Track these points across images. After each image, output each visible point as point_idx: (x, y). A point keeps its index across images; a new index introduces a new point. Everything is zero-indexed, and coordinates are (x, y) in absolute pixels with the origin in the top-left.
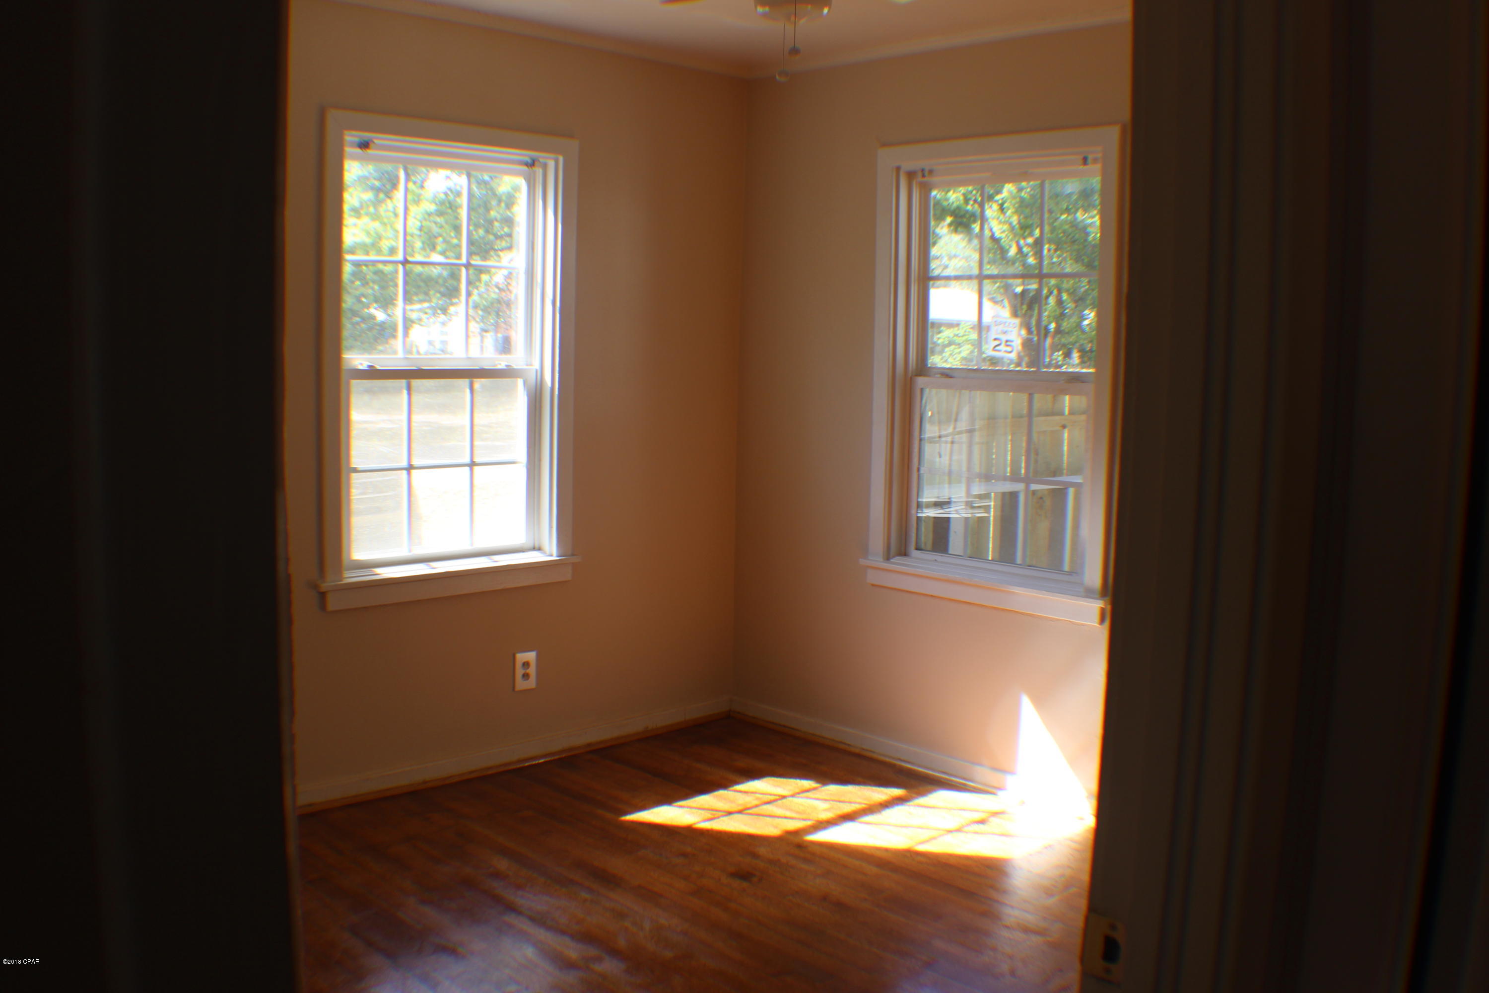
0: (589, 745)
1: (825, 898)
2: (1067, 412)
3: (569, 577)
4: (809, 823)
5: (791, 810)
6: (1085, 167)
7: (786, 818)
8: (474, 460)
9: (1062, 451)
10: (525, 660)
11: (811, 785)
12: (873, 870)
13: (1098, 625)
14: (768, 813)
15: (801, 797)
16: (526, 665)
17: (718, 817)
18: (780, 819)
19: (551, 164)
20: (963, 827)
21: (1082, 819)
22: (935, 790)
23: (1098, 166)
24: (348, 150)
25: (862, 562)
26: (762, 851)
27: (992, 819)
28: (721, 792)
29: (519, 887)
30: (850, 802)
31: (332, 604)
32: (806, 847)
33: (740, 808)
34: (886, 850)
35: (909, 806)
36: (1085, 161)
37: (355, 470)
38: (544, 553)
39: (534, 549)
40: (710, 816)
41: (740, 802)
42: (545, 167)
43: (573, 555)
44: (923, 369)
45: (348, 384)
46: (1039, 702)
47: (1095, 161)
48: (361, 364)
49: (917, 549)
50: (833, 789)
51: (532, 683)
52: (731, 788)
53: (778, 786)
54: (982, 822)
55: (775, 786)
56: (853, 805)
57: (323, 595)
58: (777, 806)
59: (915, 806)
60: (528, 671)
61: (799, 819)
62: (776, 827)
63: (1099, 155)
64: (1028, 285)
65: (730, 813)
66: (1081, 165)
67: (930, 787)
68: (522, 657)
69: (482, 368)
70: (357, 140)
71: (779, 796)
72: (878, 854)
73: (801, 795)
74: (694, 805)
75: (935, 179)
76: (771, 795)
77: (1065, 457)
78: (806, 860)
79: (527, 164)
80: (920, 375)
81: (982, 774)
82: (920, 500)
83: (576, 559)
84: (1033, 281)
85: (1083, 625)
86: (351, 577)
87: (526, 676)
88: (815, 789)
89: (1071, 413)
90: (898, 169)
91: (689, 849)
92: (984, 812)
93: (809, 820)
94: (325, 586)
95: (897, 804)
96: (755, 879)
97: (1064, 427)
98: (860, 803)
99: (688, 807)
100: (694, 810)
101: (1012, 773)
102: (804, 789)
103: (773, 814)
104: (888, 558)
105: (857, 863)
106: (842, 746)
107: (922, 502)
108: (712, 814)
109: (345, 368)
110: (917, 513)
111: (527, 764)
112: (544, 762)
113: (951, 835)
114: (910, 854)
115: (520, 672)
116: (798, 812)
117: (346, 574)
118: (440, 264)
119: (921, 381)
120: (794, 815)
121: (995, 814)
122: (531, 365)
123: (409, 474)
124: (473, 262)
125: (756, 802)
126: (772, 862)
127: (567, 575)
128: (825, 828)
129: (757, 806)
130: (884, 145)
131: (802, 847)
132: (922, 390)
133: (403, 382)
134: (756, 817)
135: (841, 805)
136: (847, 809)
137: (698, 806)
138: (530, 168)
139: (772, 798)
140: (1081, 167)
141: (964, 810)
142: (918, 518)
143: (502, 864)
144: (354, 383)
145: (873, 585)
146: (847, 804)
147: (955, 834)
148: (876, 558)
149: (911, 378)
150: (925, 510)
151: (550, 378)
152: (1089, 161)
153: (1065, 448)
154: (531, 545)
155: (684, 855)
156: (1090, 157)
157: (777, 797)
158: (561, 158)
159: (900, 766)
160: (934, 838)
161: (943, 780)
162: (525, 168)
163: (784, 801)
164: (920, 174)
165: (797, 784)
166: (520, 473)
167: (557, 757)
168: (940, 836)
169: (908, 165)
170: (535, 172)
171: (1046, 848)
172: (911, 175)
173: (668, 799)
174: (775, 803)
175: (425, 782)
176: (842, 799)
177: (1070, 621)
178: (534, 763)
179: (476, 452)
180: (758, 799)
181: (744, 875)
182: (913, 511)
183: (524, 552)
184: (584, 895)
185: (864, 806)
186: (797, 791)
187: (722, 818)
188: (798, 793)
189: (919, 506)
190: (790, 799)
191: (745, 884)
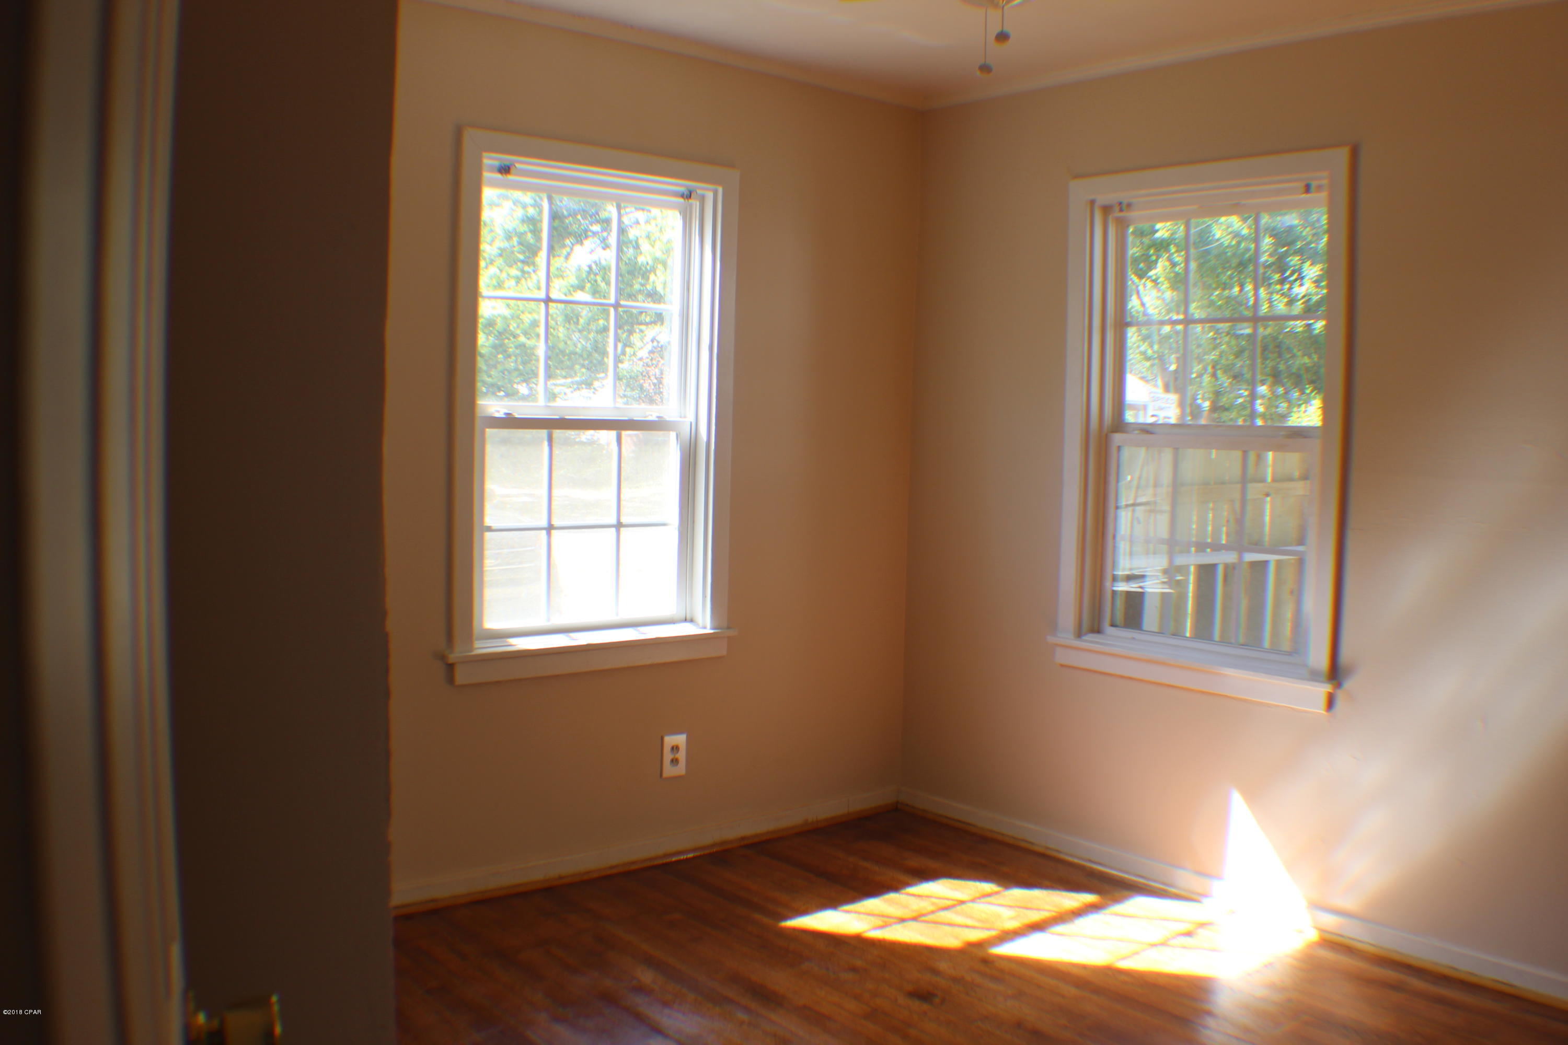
0: (743, 838)
1: (1019, 1024)
2: (1269, 479)
3: (724, 652)
4: (994, 933)
5: (971, 917)
6: (1308, 196)
7: (967, 927)
8: (621, 521)
9: (1263, 522)
10: (674, 743)
11: (991, 889)
12: (1070, 991)
13: (1324, 712)
14: (946, 921)
15: (983, 903)
16: (675, 749)
17: (890, 925)
18: (960, 929)
19: (710, 195)
20: (1169, 939)
21: (1301, 932)
22: (1132, 896)
23: (1324, 195)
24: (486, 175)
25: (1051, 639)
26: (943, 966)
27: (1201, 931)
28: (892, 896)
29: (666, 1004)
30: (1038, 910)
31: (461, 677)
32: (992, 962)
33: (914, 914)
34: (1084, 967)
35: (1105, 914)
36: (1307, 189)
37: (489, 529)
38: (697, 625)
39: (686, 620)
40: (881, 923)
41: (915, 907)
42: (702, 199)
43: (728, 628)
44: (1119, 425)
45: (483, 434)
46: (1251, 797)
47: (1319, 188)
48: (498, 411)
49: (1113, 625)
50: (1018, 893)
51: (681, 769)
52: (903, 891)
53: (956, 890)
54: (1189, 934)
55: (952, 889)
56: (1041, 912)
57: (451, 667)
58: (957, 913)
59: (1112, 914)
60: (678, 756)
61: (982, 928)
62: (956, 938)
63: (1325, 182)
64: (1241, 329)
65: (902, 920)
66: (1303, 194)
67: (1126, 893)
68: (671, 740)
69: (630, 418)
70: (497, 163)
71: (957, 901)
72: (1075, 971)
73: (983, 900)
74: (862, 910)
75: (1133, 214)
76: (948, 899)
77: (1267, 529)
78: (994, 979)
79: (682, 196)
80: (1116, 432)
81: (1185, 879)
82: (1115, 573)
83: (731, 633)
84: (1245, 324)
85: (1306, 712)
86: (482, 648)
87: (675, 761)
88: (997, 893)
89: (1274, 480)
90: (1092, 202)
91: (859, 963)
92: (1190, 923)
93: (994, 929)
94: (452, 657)
95: (1092, 912)
96: (937, 1000)
97: (1267, 495)
98: (1049, 911)
99: (856, 912)
100: (862, 916)
101: (1219, 878)
102: (985, 893)
103: (952, 922)
104: (1079, 634)
105: (1053, 982)
106: (1023, 844)
107: (1117, 575)
108: (883, 921)
109: (480, 415)
110: (1113, 586)
111: (674, 859)
112: (694, 858)
113: (1155, 949)
114: (1109, 972)
115: (668, 756)
116: (979, 921)
117: (477, 644)
118: (586, 303)
119: (1117, 438)
120: (976, 924)
121: (1202, 925)
122: (685, 417)
123: (549, 534)
124: (622, 303)
125: (931, 908)
126: (955, 980)
127: (721, 650)
128: (1012, 939)
129: (933, 912)
130: (1076, 177)
131: (988, 961)
132: (1119, 448)
133: (544, 433)
134: (933, 925)
135: (1028, 913)
136: (1035, 917)
137: (868, 911)
138: (686, 200)
139: (949, 903)
140: (1304, 196)
141: (1168, 920)
142: (1114, 592)
143: (647, 976)
144: (488, 431)
145: (1062, 666)
146: (1035, 911)
147: (1160, 948)
148: (1065, 635)
149: (1107, 435)
150: (1121, 584)
151: (705, 432)
152: (1313, 189)
153: (1267, 519)
154: (682, 615)
155: (854, 969)
156: (1314, 184)
157: (955, 903)
158: (720, 190)
159: (1091, 868)
160: (1137, 953)
161: (1140, 885)
162: (682, 200)
163: (963, 906)
164: (1117, 209)
165: (977, 888)
166: (671, 535)
167: (707, 852)
168: (1144, 950)
169: (1102, 199)
170: (691, 205)
171: (1266, 966)
172: (1106, 210)
173: (832, 903)
174: (954, 909)
175: (561, 878)
176: (1029, 905)
177: (1292, 708)
178: (682, 857)
179: (624, 510)
180: (933, 904)
181: (923, 995)
182: (1108, 584)
183: (674, 623)
184: (742, 1016)
185: (1054, 914)
186: (978, 895)
187: (894, 926)
188: (979, 898)
189: (1115, 579)
190: (970, 905)
191: (925, 1006)
